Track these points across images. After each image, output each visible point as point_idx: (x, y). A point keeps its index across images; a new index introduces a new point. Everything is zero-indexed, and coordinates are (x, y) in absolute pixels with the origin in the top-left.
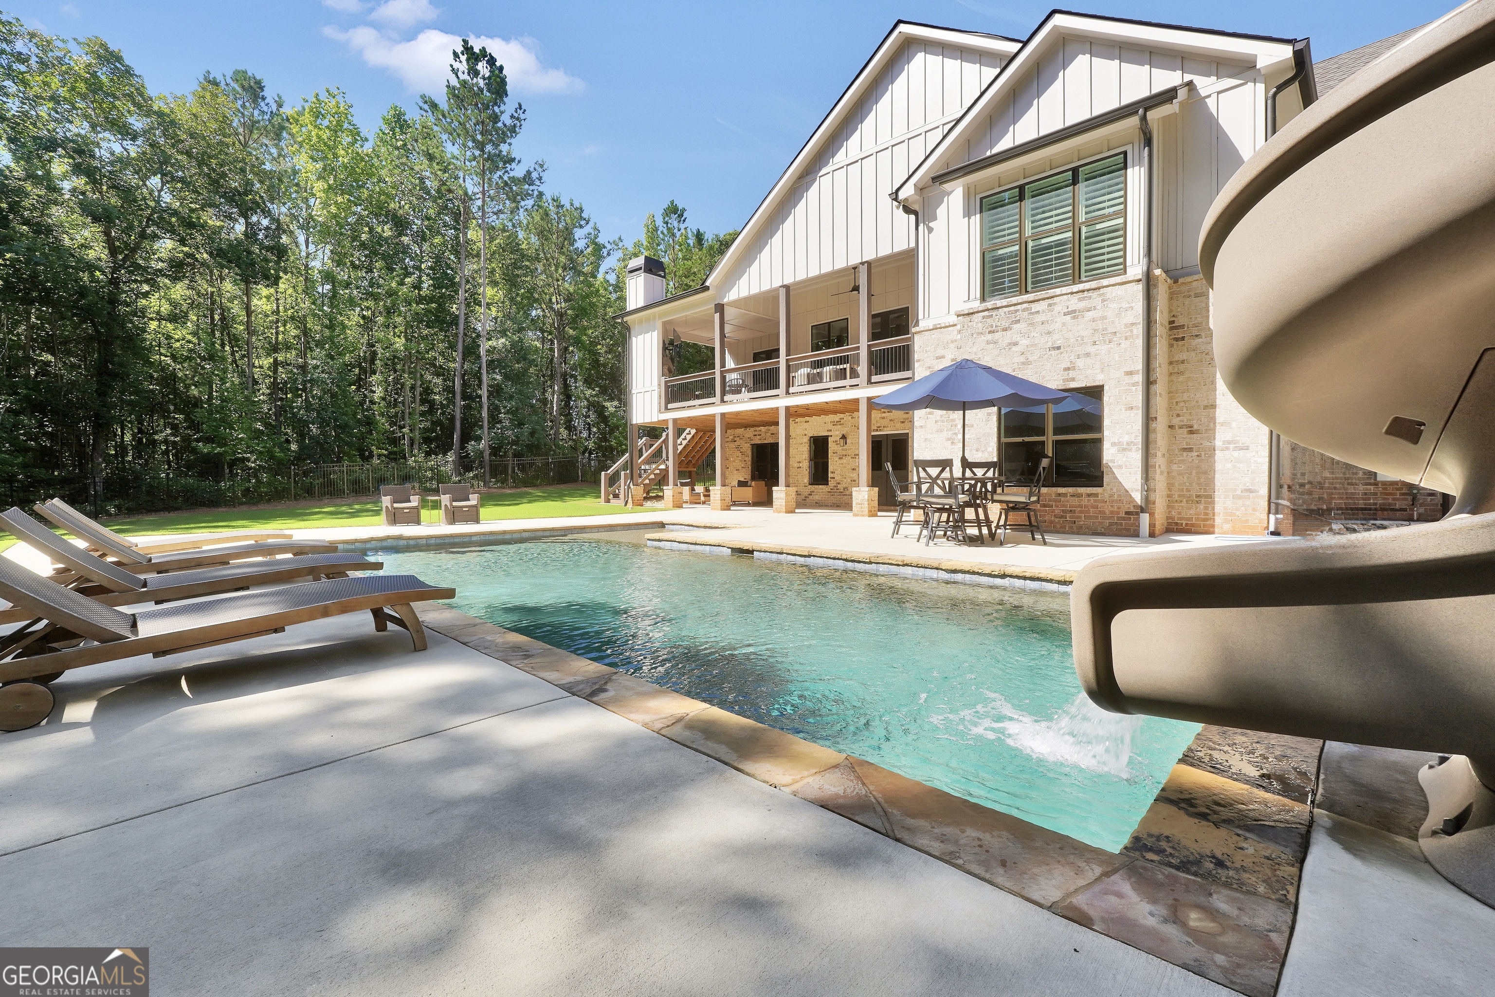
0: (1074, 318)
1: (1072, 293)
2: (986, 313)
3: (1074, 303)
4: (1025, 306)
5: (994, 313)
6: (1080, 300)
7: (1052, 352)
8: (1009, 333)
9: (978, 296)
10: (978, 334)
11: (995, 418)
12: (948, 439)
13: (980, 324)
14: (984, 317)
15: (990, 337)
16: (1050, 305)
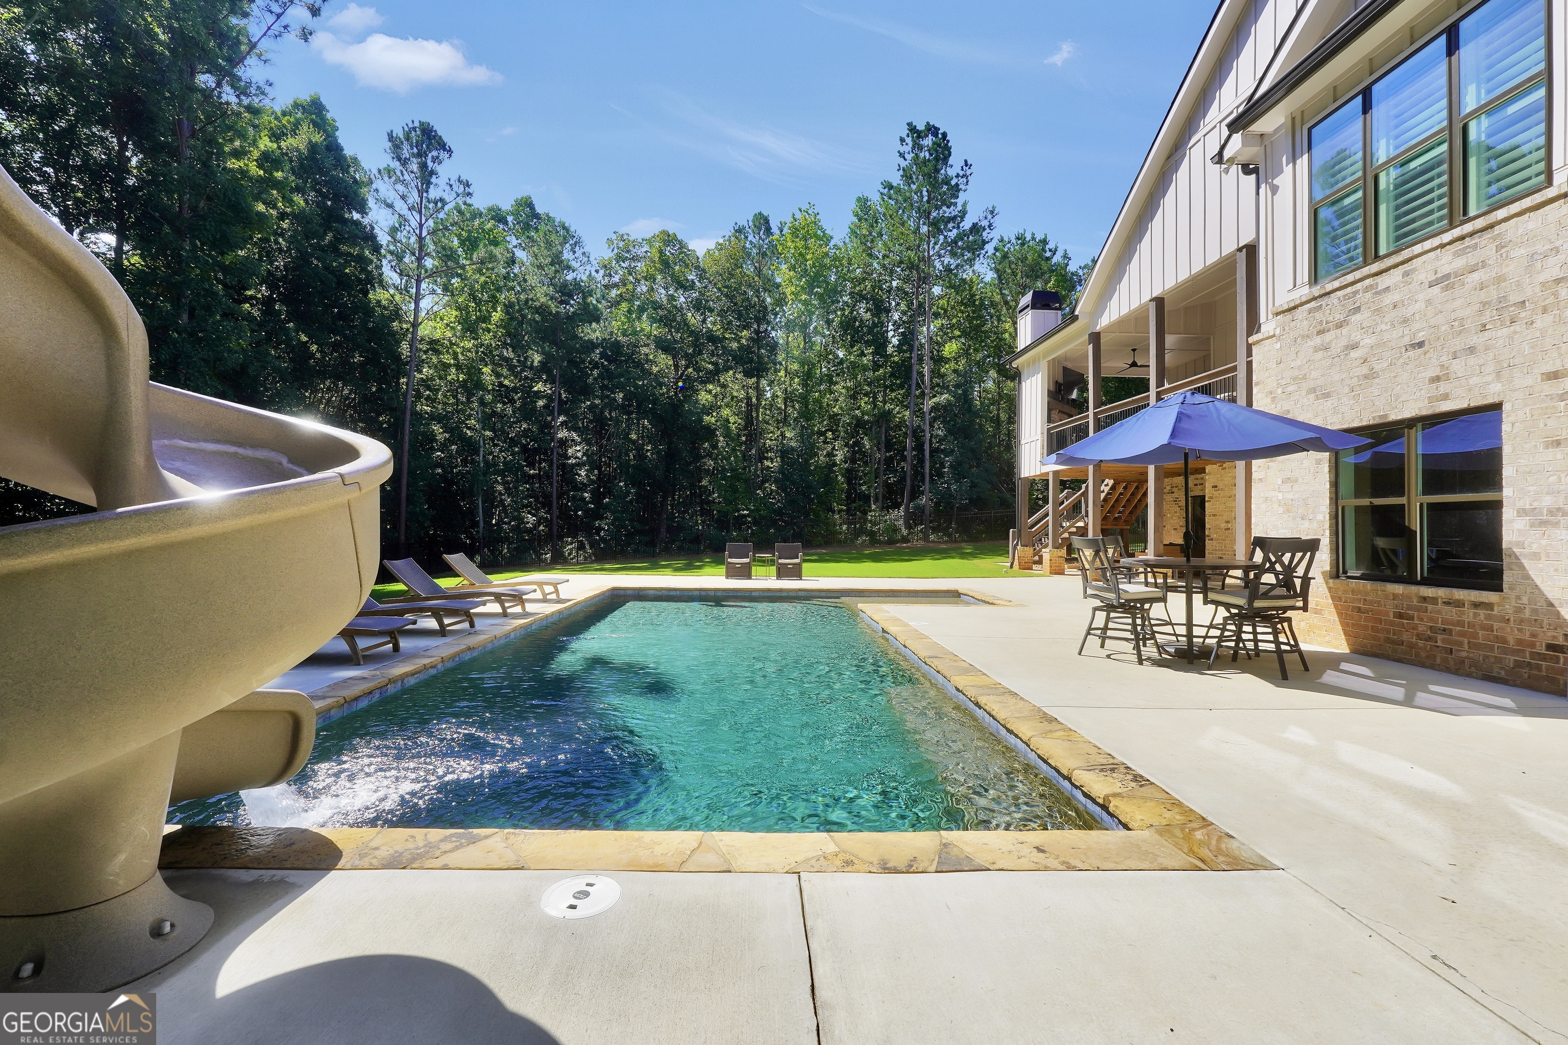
0: (1447, 288)
1: (1442, 246)
2: (1313, 304)
3: (1447, 262)
4: (1368, 282)
5: (1323, 302)
6: (1457, 254)
7: (1411, 353)
8: (1345, 331)
9: (1306, 279)
10: (1303, 336)
11: (1326, 467)
13: (1305, 323)
14: (1310, 311)
15: (1318, 340)
16: (1406, 274)
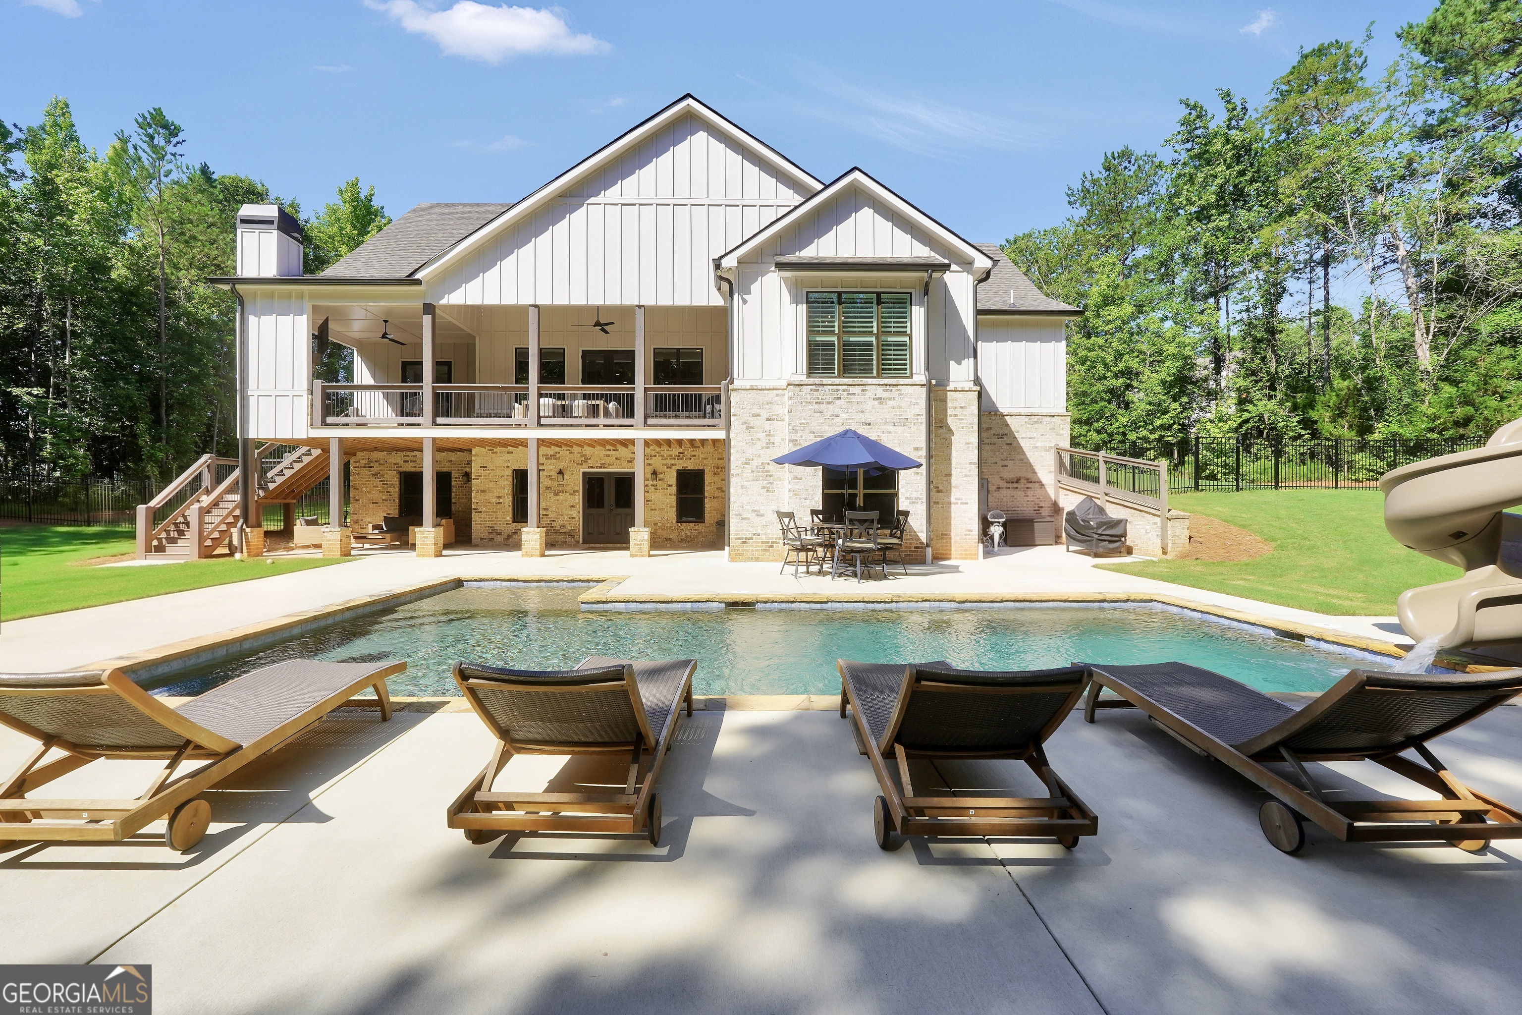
0: (880, 403)
1: (878, 385)
2: (813, 387)
3: (880, 392)
4: (845, 387)
5: (820, 388)
6: (885, 391)
7: (865, 426)
8: (831, 406)
9: (805, 371)
10: (807, 403)
11: (820, 473)
12: (764, 487)
13: (808, 396)
14: (811, 390)
15: (817, 407)
16: (863, 390)
